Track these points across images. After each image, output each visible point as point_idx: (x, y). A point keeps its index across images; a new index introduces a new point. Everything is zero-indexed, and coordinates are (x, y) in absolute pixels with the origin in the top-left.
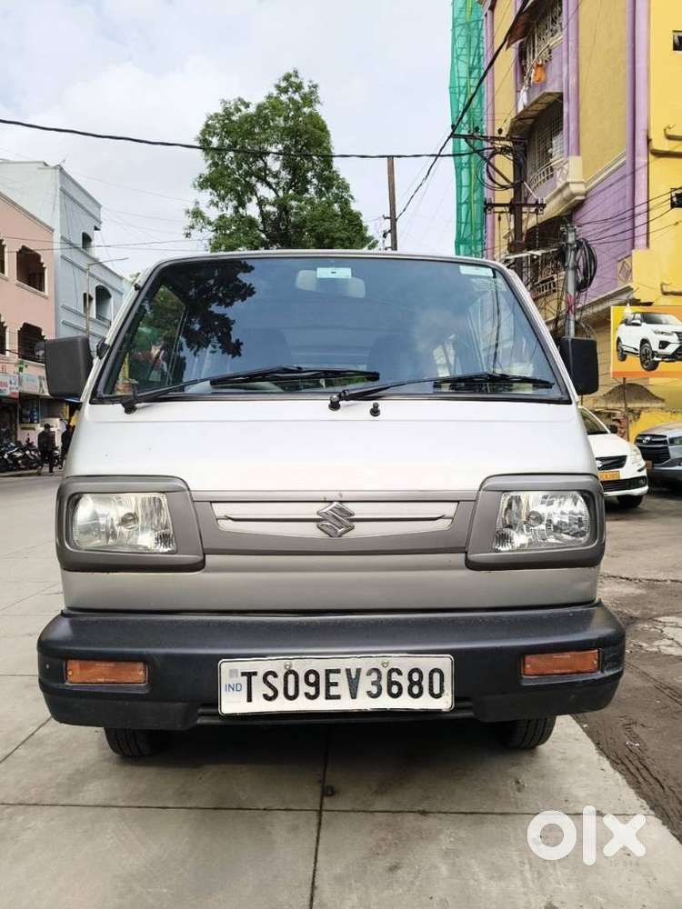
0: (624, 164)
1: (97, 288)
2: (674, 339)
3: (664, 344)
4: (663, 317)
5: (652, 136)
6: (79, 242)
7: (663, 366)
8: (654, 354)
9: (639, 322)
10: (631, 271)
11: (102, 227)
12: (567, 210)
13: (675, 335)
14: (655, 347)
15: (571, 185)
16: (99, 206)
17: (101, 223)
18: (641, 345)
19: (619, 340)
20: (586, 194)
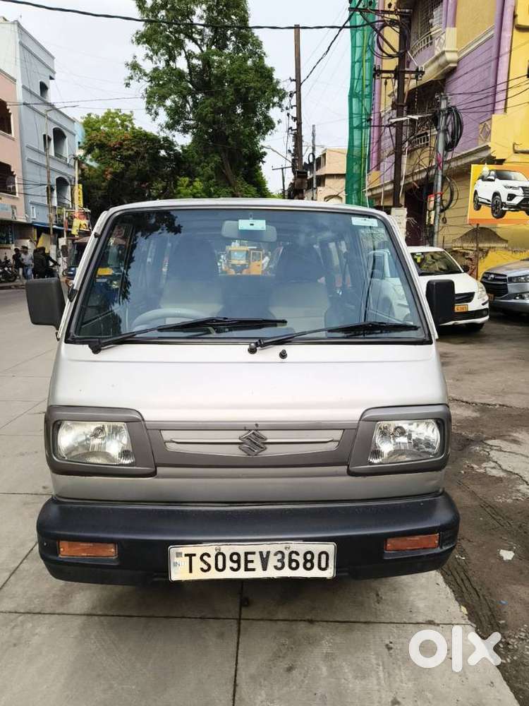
0: (492, 36)
1: (54, 129)
2: (520, 193)
3: (511, 197)
4: (512, 174)
5: (518, 12)
6: (37, 91)
7: (510, 215)
8: (503, 204)
9: (493, 178)
10: (490, 131)
11: (56, 76)
12: (442, 74)
13: (521, 189)
14: (504, 199)
15: (446, 53)
16: (53, 58)
17: (54, 73)
18: (493, 198)
19: (476, 193)
20: (458, 62)
